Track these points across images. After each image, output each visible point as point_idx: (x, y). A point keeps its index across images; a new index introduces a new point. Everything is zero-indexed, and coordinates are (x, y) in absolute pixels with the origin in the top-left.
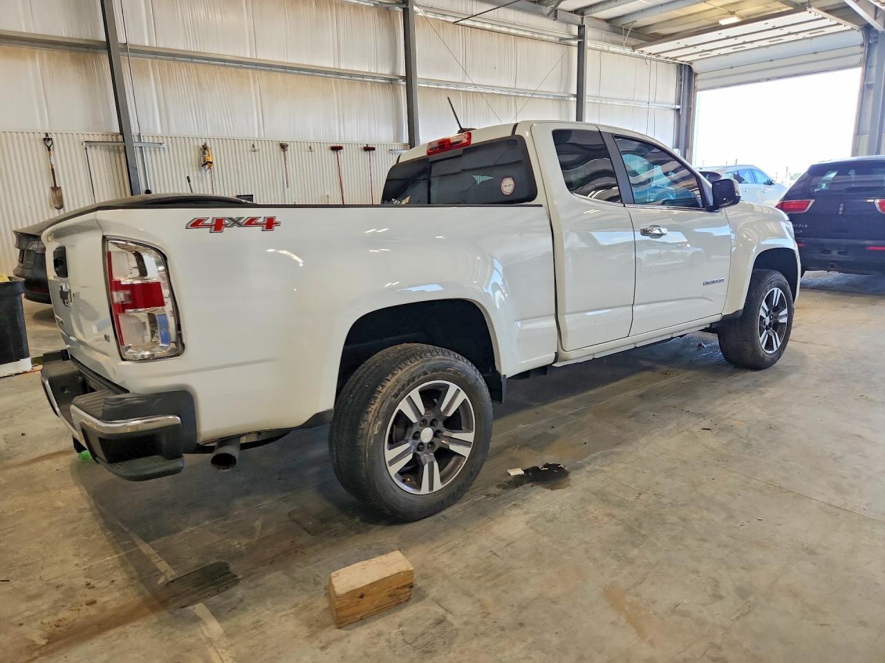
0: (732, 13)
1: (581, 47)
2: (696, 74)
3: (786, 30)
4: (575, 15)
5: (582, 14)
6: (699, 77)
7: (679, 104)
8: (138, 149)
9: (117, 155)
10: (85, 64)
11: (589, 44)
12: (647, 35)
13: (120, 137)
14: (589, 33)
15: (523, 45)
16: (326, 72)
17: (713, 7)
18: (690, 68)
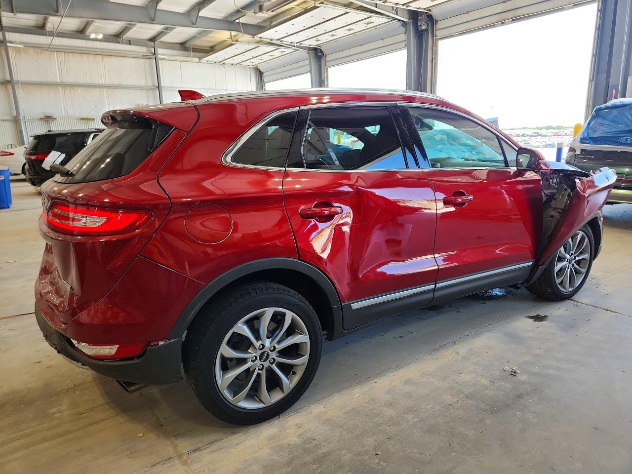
2: (262, 73)
4: (151, 42)
5: (154, 40)
18: (260, 70)
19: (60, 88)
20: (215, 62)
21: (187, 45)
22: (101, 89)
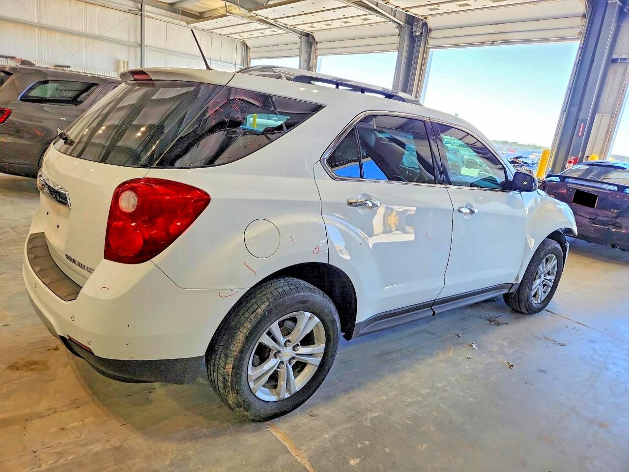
19: (36, 29)
20: (203, 30)
21: (177, 6)
22: (80, 38)
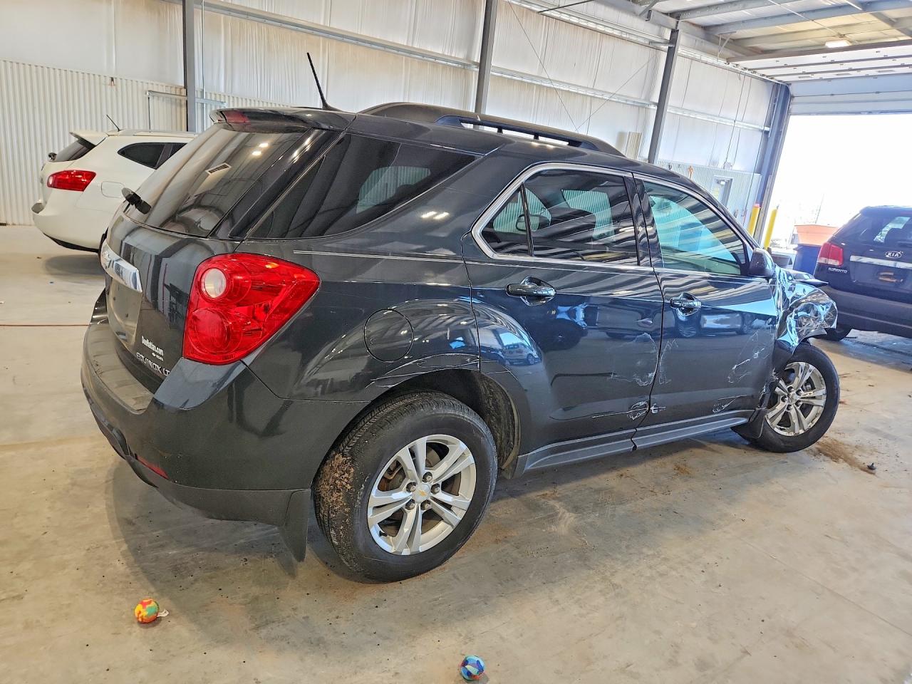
0: (842, 36)
1: (671, 53)
2: (793, 97)
3: (899, 62)
4: (670, 18)
5: (678, 18)
6: (796, 100)
7: (769, 126)
8: (199, 105)
9: (178, 108)
10: (159, 13)
11: (680, 50)
12: (746, 48)
13: (184, 91)
14: (682, 39)
15: (608, 44)
16: (398, 50)
17: (821, 27)
18: (787, 90)
